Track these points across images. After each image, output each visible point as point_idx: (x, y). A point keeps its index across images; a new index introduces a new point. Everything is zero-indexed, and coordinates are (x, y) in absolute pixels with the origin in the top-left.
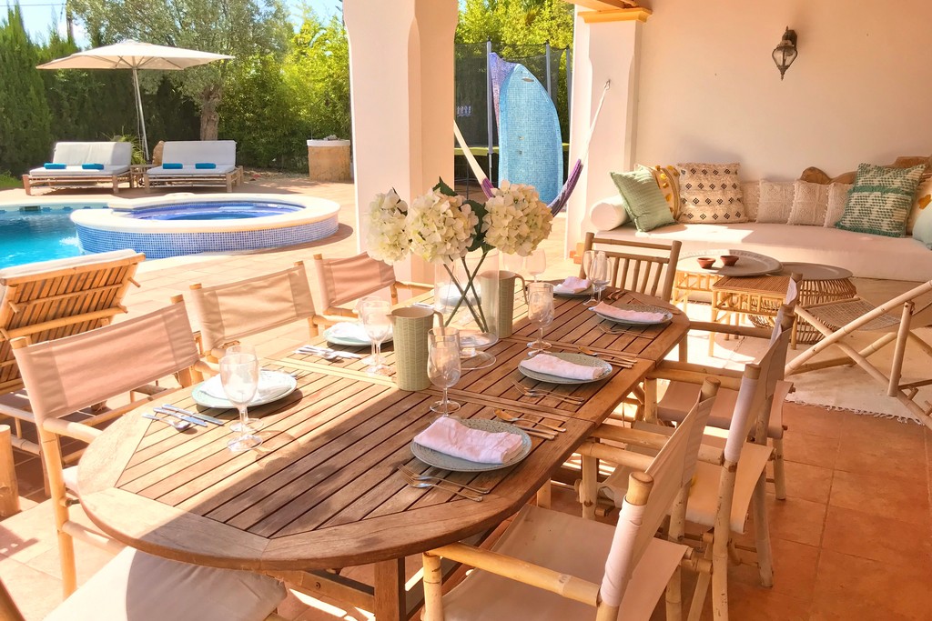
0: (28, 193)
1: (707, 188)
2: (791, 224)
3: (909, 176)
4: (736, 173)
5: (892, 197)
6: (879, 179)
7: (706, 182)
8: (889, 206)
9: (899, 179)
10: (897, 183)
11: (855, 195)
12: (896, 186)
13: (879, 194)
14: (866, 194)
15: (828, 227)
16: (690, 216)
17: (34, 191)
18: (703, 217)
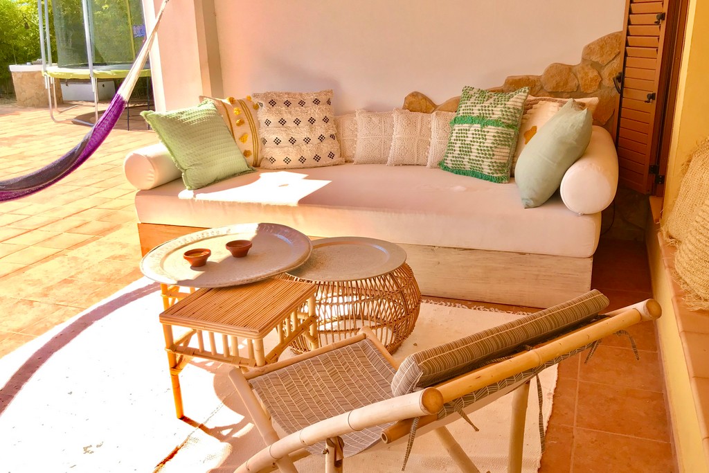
1: (290, 124)
2: (391, 165)
3: (510, 103)
4: (329, 102)
5: (492, 130)
6: (478, 107)
7: (289, 116)
8: (488, 143)
9: (500, 107)
10: (497, 113)
11: (457, 127)
12: (495, 117)
13: (478, 126)
14: (466, 126)
15: (432, 167)
16: (273, 160)
18: (287, 160)
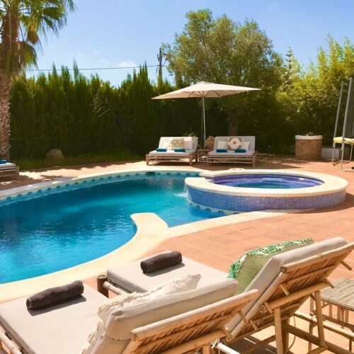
0: (148, 164)
17: (151, 163)
